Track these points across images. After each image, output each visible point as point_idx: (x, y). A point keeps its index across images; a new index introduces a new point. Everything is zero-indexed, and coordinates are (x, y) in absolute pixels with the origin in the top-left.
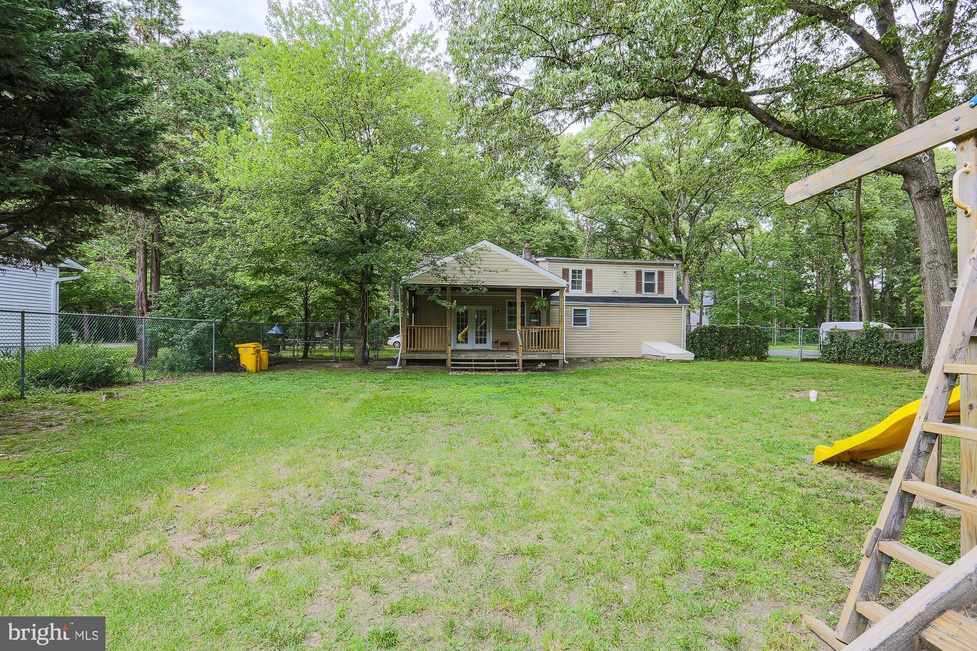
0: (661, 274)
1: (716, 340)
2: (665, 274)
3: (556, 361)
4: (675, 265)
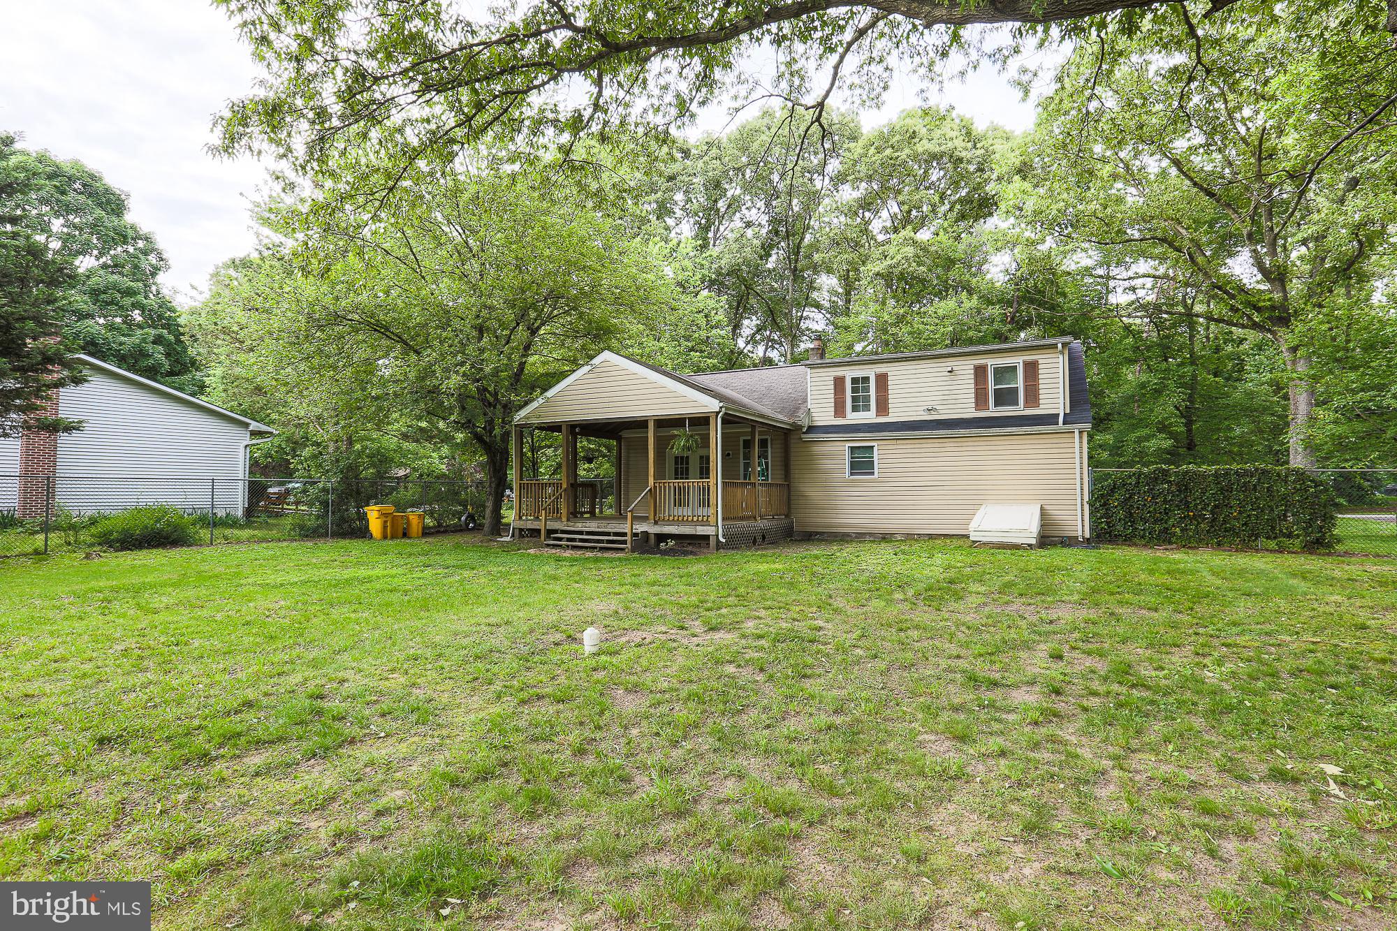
0: (1031, 368)
1: (1165, 501)
2: (1040, 366)
3: (707, 537)
4: (1060, 346)
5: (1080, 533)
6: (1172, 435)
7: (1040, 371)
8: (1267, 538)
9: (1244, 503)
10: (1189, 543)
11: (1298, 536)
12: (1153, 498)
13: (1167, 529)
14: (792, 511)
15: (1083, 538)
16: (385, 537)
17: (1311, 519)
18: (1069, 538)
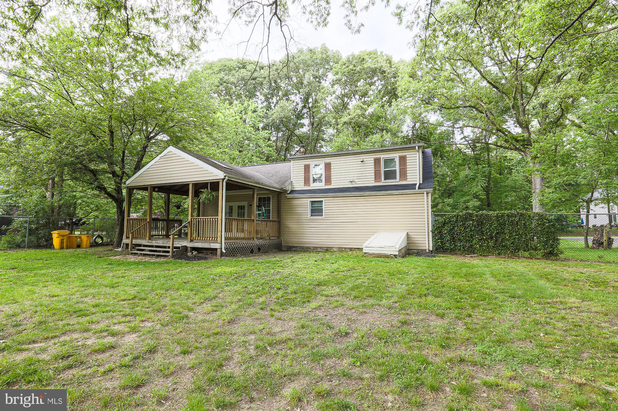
0: (403, 159)
1: (471, 231)
2: (407, 159)
3: (216, 249)
4: (417, 147)
5: (427, 248)
6: (480, 200)
7: (407, 161)
8: (524, 251)
9: (512, 232)
10: (485, 253)
11: (540, 250)
12: (465, 229)
13: (472, 246)
14: (282, 235)
15: (429, 250)
16: (62, 248)
17: (547, 240)
18: (422, 250)
